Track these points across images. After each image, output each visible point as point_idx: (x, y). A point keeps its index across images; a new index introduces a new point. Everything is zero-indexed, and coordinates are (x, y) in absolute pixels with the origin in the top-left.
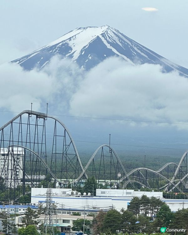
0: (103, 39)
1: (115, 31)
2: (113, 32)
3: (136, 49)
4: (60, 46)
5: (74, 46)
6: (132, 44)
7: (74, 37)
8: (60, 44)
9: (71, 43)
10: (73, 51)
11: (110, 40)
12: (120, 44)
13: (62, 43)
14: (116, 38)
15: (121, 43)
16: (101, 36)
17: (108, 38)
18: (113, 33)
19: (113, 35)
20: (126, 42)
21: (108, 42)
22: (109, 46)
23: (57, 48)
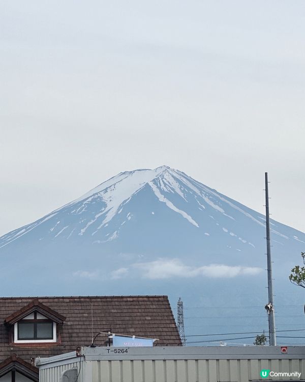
0: (154, 188)
1: (175, 175)
2: (173, 176)
3: (206, 199)
4: (88, 201)
5: (111, 200)
6: (201, 193)
7: (113, 187)
8: (90, 199)
9: (106, 197)
10: (107, 209)
11: (165, 189)
12: (181, 194)
13: (92, 197)
14: (176, 186)
15: (183, 191)
16: (151, 184)
17: (163, 186)
18: (172, 178)
19: (172, 180)
20: (192, 190)
21: (162, 192)
22: (162, 198)
23: (83, 206)
